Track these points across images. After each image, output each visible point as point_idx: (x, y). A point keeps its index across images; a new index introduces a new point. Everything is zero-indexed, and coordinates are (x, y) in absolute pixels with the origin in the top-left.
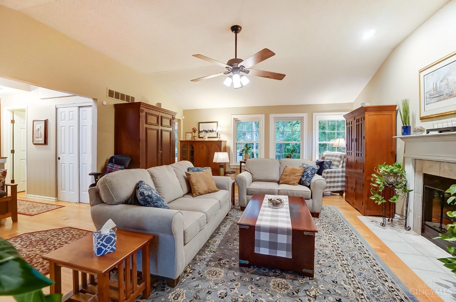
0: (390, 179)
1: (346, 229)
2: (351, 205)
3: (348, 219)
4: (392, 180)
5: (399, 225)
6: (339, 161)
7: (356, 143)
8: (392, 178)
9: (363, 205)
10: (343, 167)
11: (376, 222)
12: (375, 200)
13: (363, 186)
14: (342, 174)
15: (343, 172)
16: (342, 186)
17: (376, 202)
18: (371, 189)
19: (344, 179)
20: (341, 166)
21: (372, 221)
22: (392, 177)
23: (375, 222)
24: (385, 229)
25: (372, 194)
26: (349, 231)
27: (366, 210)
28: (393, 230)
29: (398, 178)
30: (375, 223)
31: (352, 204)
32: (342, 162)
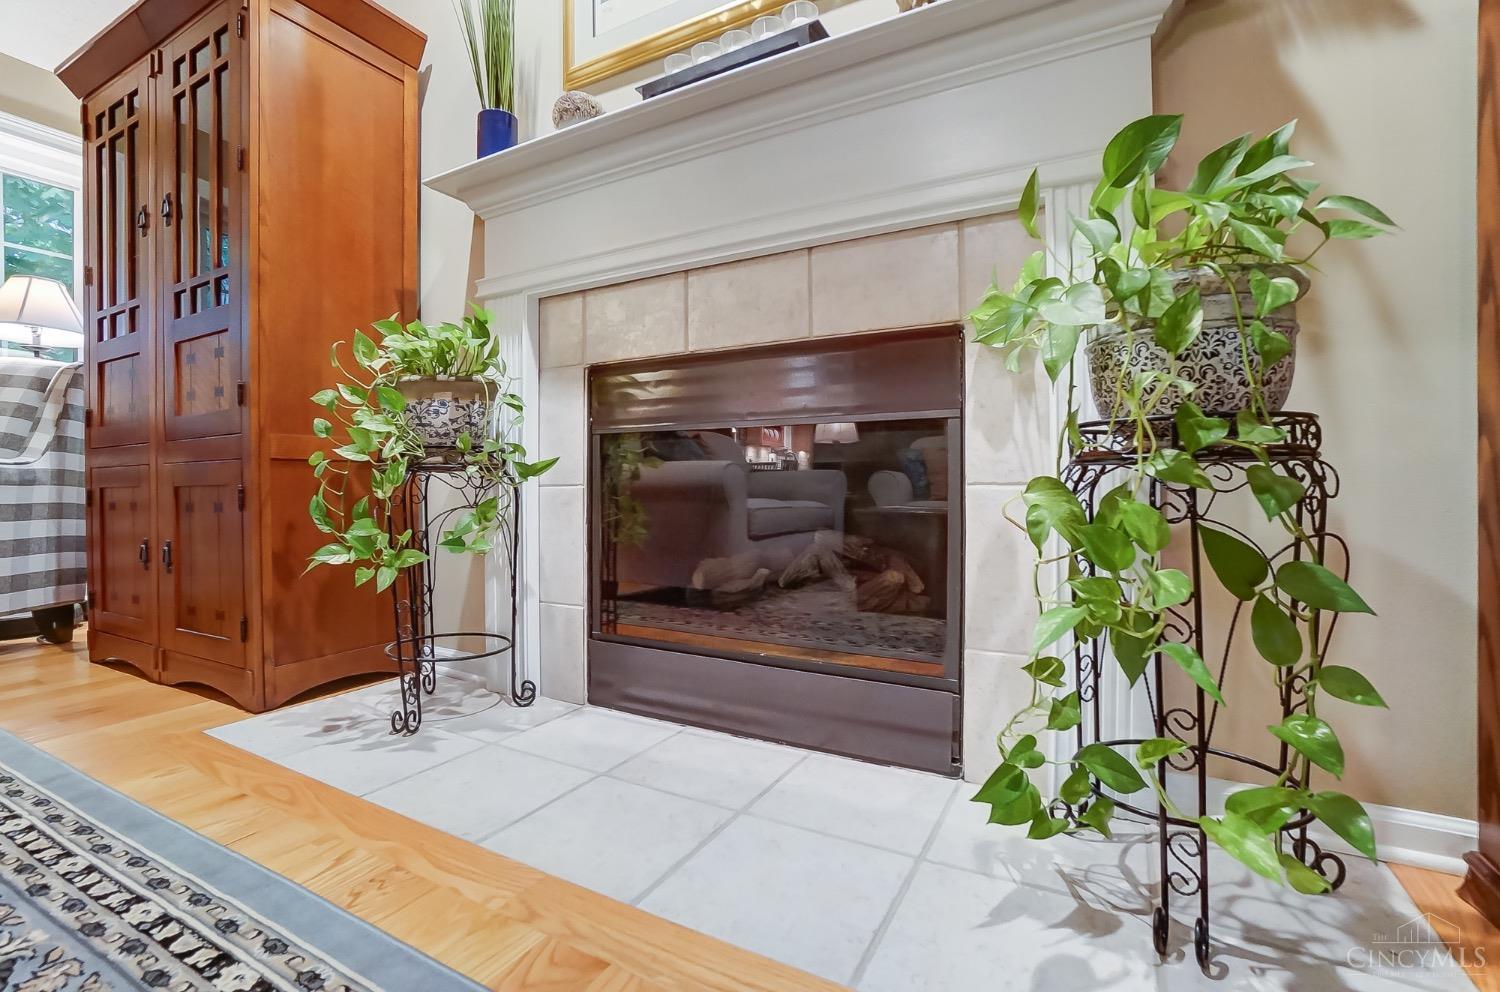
0: (437, 412)
1: (135, 914)
2: (142, 675)
3: (134, 788)
4: (445, 418)
5: (468, 692)
6: (28, 413)
7: (168, 232)
8: (443, 404)
9: (245, 637)
10: (60, 444)
11: (354, 723)
12: (348, 569)
13: (242, 507)
14: (60, 494)
15: (60, 477)
16: (61, 577)
17: (362, 576)
18: (318, 499)
19: (76, 527)
20: (42, 438)
21: (328, 730)
22: (448, 397)
23: (349, 728)
24: (432, 750)
25: (326, 529)
26: (180, 908)
27: (269, 667)
28: (474, 734)
29: (473, 403)
30: (354, 733)
31: (149, 669)
32: (50, 412)
